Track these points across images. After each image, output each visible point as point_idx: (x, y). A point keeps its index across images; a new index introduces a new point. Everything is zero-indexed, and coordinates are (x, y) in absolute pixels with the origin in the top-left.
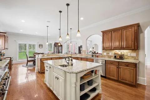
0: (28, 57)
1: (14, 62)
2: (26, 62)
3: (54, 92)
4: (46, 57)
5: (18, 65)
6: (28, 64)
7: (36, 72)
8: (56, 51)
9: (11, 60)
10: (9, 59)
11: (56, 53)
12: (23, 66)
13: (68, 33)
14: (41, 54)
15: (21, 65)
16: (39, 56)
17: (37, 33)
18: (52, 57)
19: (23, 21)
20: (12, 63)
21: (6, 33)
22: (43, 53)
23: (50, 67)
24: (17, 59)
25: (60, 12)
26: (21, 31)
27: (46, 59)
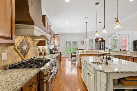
0: (72, 52)
1: (63, 56)
2: (71, 56)
3: (87, 88)
4: (85, 53)
5: (66, 59)
6: (72, 59)
7: (76, 66)
8: (97, 48)
9: (60, 54)
10: (59, 53)
11: (98, 50)
12: (68, 60)
13: (104, 27)
14: (82, 50)
15: (67, 59)
16: (79, 52)
17: (78, 31)
18: (90, 53)
19: (67, 23)
20: (61, 57)
21: (58, 34)
22: (83, 50)
23: (84, 63)
24: (65, 54)
25: (97, 4)
26: (67, 31)
27: (85, 55)
